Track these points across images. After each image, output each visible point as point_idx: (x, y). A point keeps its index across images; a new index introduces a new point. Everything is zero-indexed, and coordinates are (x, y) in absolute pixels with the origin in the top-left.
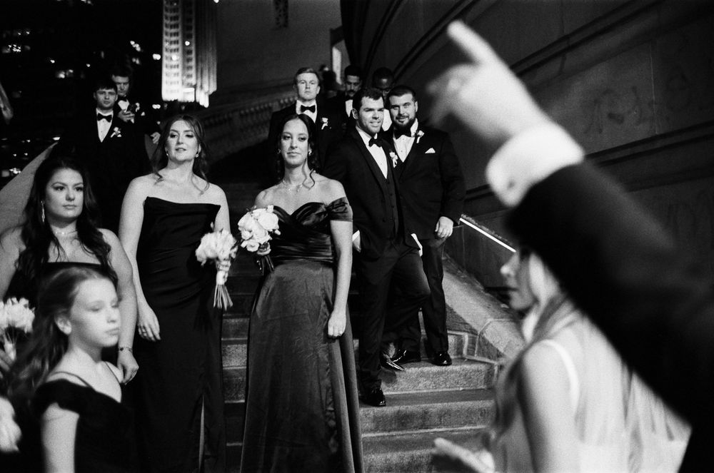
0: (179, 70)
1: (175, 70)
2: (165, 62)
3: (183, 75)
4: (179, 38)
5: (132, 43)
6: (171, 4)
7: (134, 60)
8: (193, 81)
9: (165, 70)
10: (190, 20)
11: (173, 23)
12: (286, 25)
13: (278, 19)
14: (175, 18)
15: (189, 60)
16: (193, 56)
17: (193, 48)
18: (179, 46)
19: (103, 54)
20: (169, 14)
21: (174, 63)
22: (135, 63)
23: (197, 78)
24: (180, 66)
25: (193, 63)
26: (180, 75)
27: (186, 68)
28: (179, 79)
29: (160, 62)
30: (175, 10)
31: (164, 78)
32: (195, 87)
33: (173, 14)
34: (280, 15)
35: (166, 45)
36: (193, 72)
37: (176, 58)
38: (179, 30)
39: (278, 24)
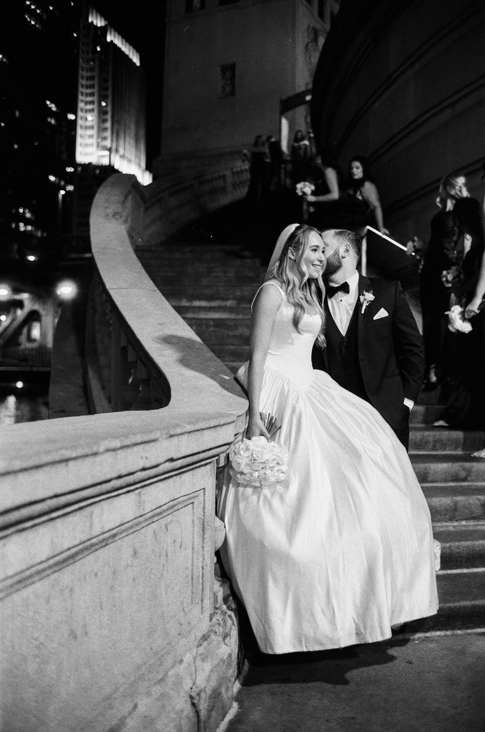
0: (93, 132)
1: (90, 132)
2: (80, 122)
3: (98, 137)
4: (95, 98)
5: (48, 103)
6: (88, 62)
7: (49, 120)
8: (108, 143)
9: (79, 131)
10: (106, 81)
11: (89, 83)
12: (233, 93)
13: (224, 87)
14: (91, 78)
15: (105, 121)
16: (109, 116)
17: (109, 109)
18: (95, 106)
19: (17, 113)
20: (85, 74)
21: (89, 124)
22: (50, 123)
23: (112, 140)
24: (96, 128)
25: (108, 125)
26: (95, 136)
27: (101, 130)
28: (93, 141)
29: (75, 122)
30: (91, 69)
31: (79, 140)
32: (110, 150)
33: (89, 74)
34: (226, 84)
35: (81, 105)
36: (108, 134)
37: (91, 118)
38: (96, 90)
39: (224, 92)
